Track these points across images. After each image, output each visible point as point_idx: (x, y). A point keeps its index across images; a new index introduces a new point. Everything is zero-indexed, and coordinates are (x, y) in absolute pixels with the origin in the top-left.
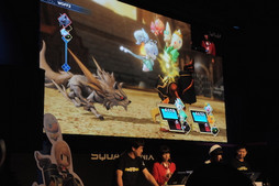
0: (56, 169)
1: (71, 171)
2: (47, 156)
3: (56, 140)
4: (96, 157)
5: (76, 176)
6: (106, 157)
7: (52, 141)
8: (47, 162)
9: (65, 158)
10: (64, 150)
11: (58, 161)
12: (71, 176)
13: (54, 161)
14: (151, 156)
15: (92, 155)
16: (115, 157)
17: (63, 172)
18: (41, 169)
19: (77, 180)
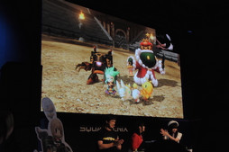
0: (52, 140)
1: (63, 141)
2: (45, 130)
3: (52, 118)
4: (83, 129)
5: (67, 145)
6: (91, 129)
7: (49, 119)
8: (45, 134)
9: (58, 132)
10: (58, 125)
11: (53, 134)
13: (50, 134)
14: (126, 129)
15: (81, 128)
16: (98, 129)
17: (57, 142)
18: (41, 140)
19: (68, 148)
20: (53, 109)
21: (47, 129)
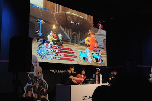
0: (36, 78)
1: (42, 79)
2: (32, 73)
3: (36, 66)
4: (52, 71)
5: (44, 81)
6: (56, 71)
7: (34, 66)
8: (32, 75)
9: (40, 73)
10: (39, 70)
11: (37, 75)
13: (35, 75)
14: (75, 72)
15: (51, 71)
16: (60, 71)
17: (39, 79)
18: (30, 78)
19: (44, 82)
21: (34, 72)
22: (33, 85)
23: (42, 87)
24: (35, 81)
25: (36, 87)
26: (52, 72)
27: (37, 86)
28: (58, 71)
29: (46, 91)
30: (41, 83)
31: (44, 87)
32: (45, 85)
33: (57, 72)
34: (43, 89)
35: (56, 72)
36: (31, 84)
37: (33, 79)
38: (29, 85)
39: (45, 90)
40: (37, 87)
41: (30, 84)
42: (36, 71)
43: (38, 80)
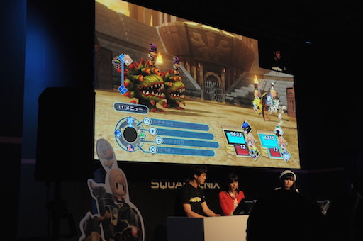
0: (111, 199)
1: (127, 200)
2: (101, 185)
3: (110, 167)
4: (156, 185)
6: (167, 185)
9: (120, 187)
10: (119, 178)
11: (113, 190)
12: (128, 205)
13: (108, 190)
14: (216, 184)
15: (153, 183)
16: (177, 185)
17: (118, 202)
18: (96, 198)
19: (134, 210)
20: (112, 156)
21: (104, 183)
22: (103, 218)
23: (126, 221)
24: (109, 206)
25: (112, 221)
26: (157, 187)
27: (114, 218)
28: (171, 185)
29: (139, 232)
30: (125, 213)
31: (133, 222)
32: (134, 216)
33: (169, 187)
34: (129, 227)
35: (166, 187)
36: (98, 215)
37: (104, 202)
38: (93, 217)
39: (135, 230)
40: (115, 222)
41: (95, 215)
42: (110, 181)
43: (116, 203)
